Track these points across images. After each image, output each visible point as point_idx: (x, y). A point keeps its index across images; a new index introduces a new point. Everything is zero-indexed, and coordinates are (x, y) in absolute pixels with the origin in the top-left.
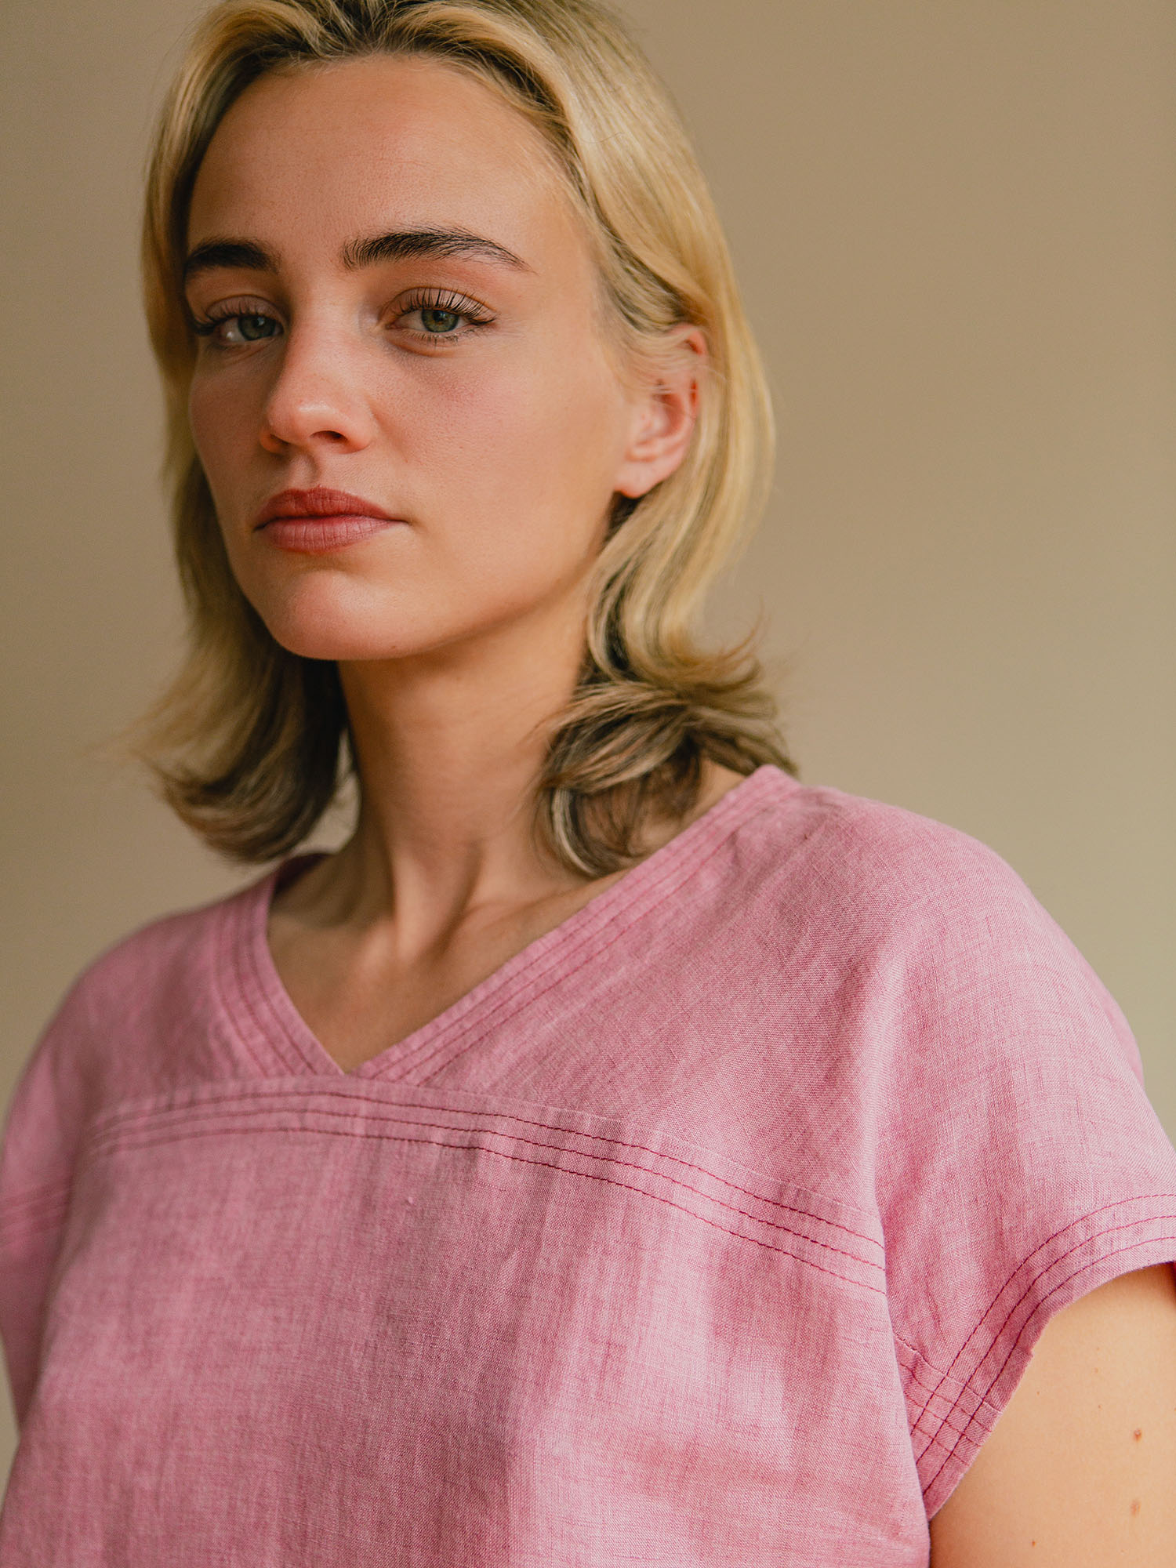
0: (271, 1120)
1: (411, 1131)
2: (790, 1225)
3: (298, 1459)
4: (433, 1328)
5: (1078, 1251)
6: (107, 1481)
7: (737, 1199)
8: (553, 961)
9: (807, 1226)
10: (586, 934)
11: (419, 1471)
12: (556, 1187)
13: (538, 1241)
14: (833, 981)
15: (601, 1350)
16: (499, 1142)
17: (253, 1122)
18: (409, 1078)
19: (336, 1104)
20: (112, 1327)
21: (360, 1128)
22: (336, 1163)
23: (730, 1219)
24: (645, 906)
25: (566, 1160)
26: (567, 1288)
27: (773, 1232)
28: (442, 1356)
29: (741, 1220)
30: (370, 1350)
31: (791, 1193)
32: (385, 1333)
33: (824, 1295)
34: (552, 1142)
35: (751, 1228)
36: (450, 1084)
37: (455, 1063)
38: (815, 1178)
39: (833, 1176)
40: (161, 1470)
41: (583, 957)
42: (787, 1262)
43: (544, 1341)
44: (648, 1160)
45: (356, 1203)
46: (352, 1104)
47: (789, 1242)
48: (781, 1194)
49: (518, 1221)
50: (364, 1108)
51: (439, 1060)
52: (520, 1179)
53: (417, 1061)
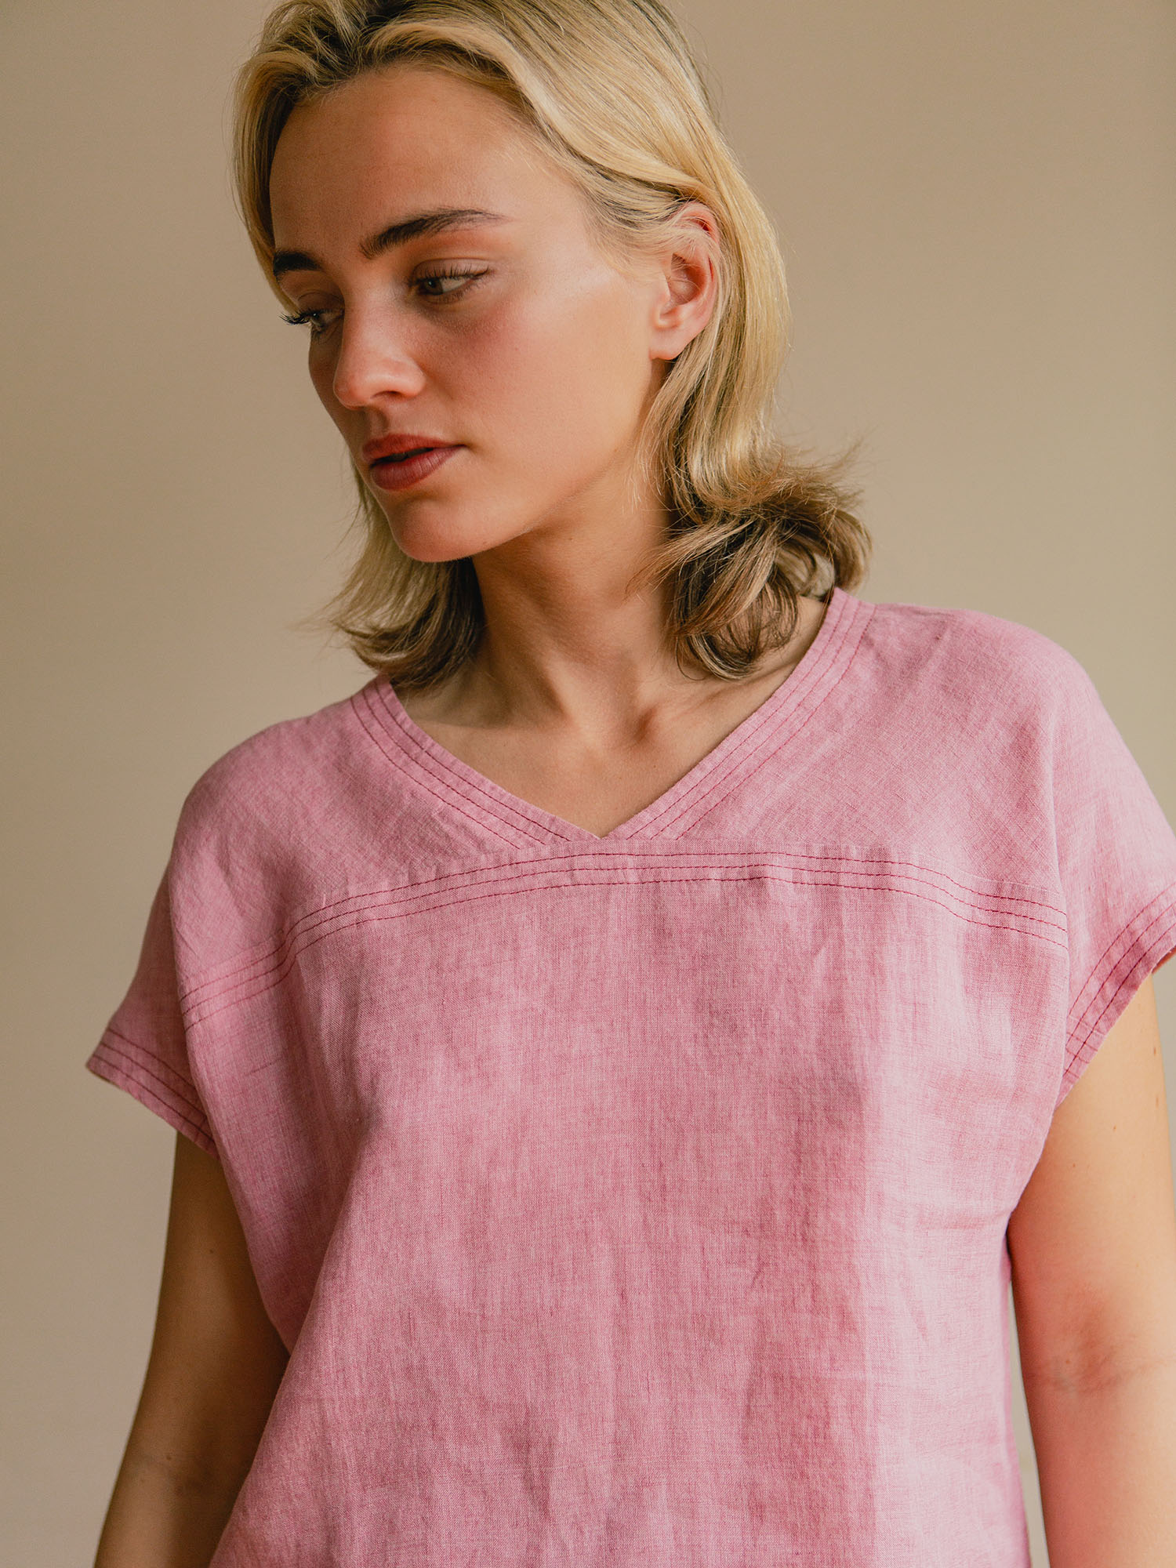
0: (540, 881)
1: (687, 874)
2: (1011, 910)
3: (647, 1132)
4: (761, 1015)
5: (1166, 915)
6: (462, 1182)
7: (969, 897)
8: (764, 737)
9: (1024, 908)
10: (781, 715)
11: (772, 1118)
12: (843, 898)
13: (841, 938)
14: (1005, 739)
15: (911, 1008)
16: (779, 872)
17: (519, 885)
18: (665, 834)
19: (604, 862)
20: (439, 1061)
21: (633, 877)
22: (619, 907)
23: (965, 911)
24: (822, 693)
25: (845, 880)
26: (875, 968)
27: (999, 916)
28: (777, 1031)
29: (973, 911)
30: (701, 1040)
31: (1008, 888)
32: (712, 1025)
33: (1043, 956)
34: (826, 868)
35: (982, 916)
36: (709, 834)
37: (708, 819)
38: (1024, 875)
39: (1038, 872)
40: (515, 1164)
41: (785, 735)
42: (1014, 935)
43: (868, 1008)
44: (914, 872)
45: (648, 934)
46: (619, 860)
47: (1012, 921)
48: (999, 889)
49: (815, 927)
50: (631, 861)
51: (689, 819)
52: (806, 897)
53: (668, 821)
